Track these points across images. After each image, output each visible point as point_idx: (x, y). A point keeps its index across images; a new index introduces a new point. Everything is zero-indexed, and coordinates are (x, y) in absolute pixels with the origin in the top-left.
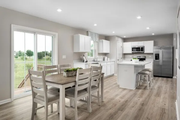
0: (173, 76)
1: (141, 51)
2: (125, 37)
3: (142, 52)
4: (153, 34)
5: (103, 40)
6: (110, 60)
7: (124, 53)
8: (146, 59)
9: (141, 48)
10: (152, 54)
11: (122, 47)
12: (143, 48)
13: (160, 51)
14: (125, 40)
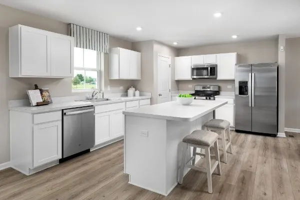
0: (278, 132)
1: (211, 75)
2: (175, 44)
3: (211, 77)
4: (235, 37)
5: (119, 48)
6: (140, 95)
7: (176, 79)
8: (221, 93)
9: (211, 68)
10: (233, 81)
11: (173, 67)
12: (214, 68)
13: (250, 74)
14: (179, 51)
